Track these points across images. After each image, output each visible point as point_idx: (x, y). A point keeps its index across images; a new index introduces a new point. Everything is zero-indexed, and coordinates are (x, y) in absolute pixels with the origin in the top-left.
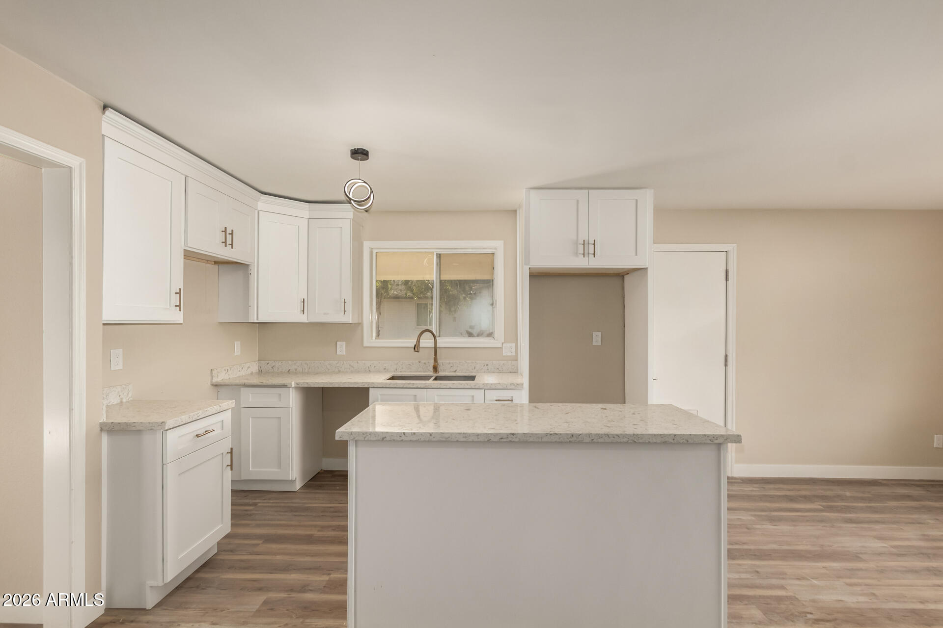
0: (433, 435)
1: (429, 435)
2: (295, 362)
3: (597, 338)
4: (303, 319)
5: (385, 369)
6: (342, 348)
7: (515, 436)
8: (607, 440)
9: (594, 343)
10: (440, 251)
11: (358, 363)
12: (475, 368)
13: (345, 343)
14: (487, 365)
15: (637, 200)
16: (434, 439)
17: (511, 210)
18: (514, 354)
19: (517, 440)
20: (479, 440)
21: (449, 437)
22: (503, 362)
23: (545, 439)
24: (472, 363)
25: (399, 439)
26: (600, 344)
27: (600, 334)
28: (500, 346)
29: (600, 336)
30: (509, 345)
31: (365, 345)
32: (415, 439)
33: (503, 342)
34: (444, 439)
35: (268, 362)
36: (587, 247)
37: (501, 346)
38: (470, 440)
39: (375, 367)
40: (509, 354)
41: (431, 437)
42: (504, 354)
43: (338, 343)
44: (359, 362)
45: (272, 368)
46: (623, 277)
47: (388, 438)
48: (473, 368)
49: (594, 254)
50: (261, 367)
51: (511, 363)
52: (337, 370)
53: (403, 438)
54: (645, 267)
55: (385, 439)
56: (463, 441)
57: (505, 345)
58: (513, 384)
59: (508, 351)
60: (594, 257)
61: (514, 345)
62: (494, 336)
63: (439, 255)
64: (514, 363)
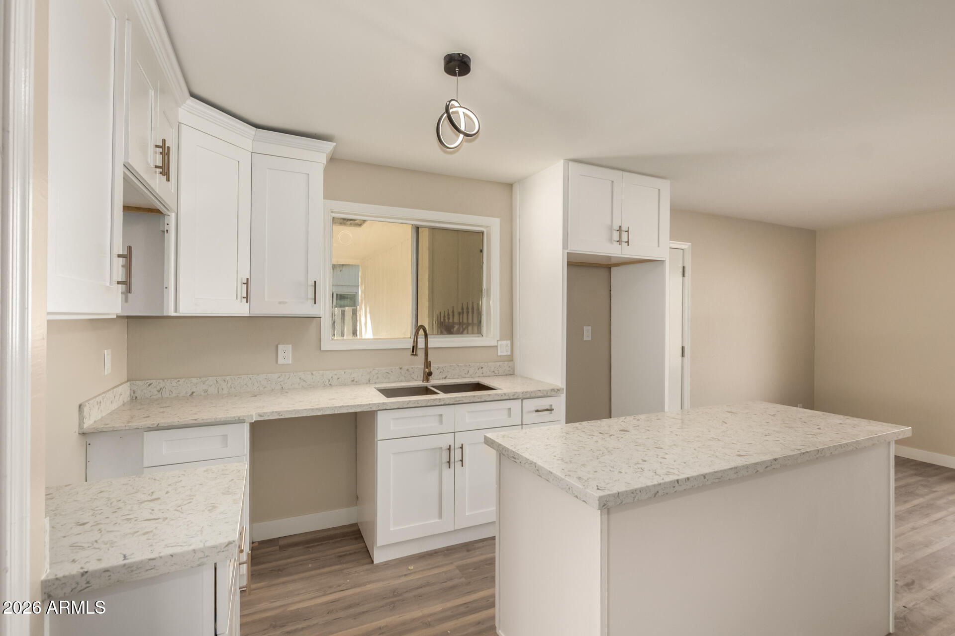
2: (204, 379)
3: (587, 333)
4: (242, 309)
5: (353, 381)
6: (286, 354)
9: (585, 339)
10: (419, 223)
11: (312, 374)
12: (468, 372)
13: (291, 346)
14: (482, 368)
15: (659, 190)
17: (506, 184)
18: (509, 353)
22: (498, 364)
24: (465, 366)
26: (590, 339)
27: (590, 328)
28: (494, 343)
29: (591, 330)
30: (504, 342)
31: (322, 350)
33: (498, 339)
35: (150, 382)
36: (622, 234)
37: (496, 345)
39: (338, 379)
40: (505, 354)
42: (499, 354)
43: (279, 346)
44: (314, 373)
45: (159, 391)
46: (610, 268)
48: (467, 372)
49: (627, 242)
50: (134, 392)
51: (508, 364)
52: (279, 387)
54: (662, 259)
57: (500, 343)
58: (553, 389)
59: (504, 349)
60: (628, 245)
61: (509, 342)
62: (480, 332)
63: (418, 228)
64: (510, 363)
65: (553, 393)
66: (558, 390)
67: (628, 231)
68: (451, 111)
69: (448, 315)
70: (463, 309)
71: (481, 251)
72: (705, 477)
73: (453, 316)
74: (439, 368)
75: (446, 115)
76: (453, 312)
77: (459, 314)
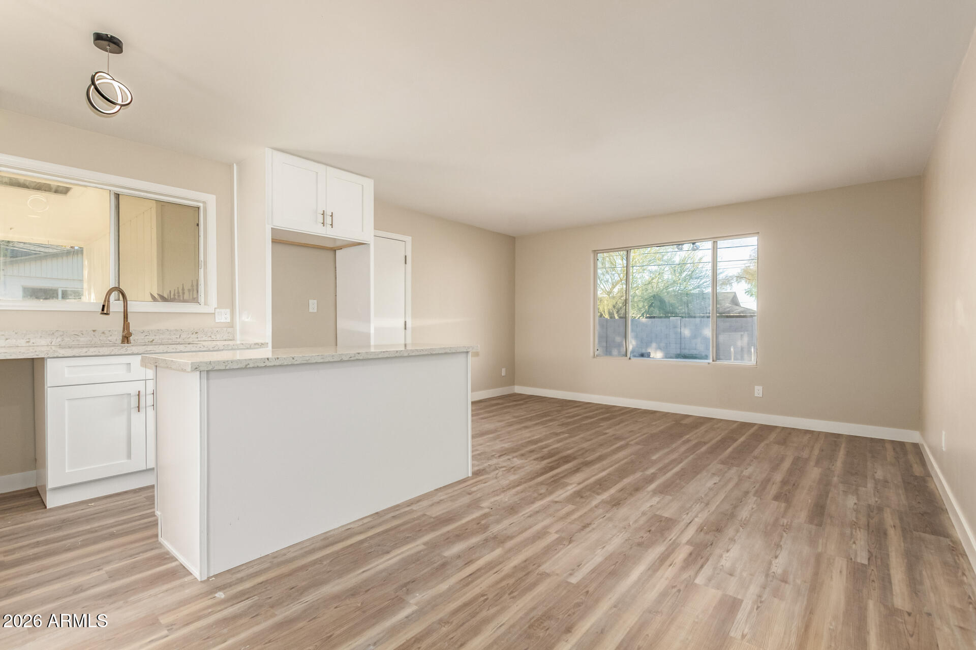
0: (295, 359)
1: (292, 359)
3: (313, 306)
7: (360, 354)
8: (417, 354)
9: (311, 310)
10: (118, 190)
12: (180, 336)
14: (196, 333)
15: (363, 185)
16: (296, 363)
17: (229, 163)
18: (229, 320)
19: (361, 358)
20: (334, 360)
21: (309, 359)
22: (216, 329)
23: (380, 356)
25: (263, 365)
26: (315, 311)
27: (315, 301)
28: (212, 311)
29: (316, 302)
30: (223, 310)
32: (278, 364)
33: (216, 307)
34: (305, 362)
36: (327, 218)
37: (214, 312)
38: (327, 360)
39: (7, 339)
40: (224, 321)
41: (293, 360)
42: (217, 321)
46: (335, 251)
47: (251, 365)
48: (178, 336)
49: (332, 225)
51: (227, 330)
53: (268, 364)
54: (367, 242)
55: (248, 366)
56: (321, 363)
57: (218, 310)
58: (257, 343)
59: (223, 317)
60: (332, 227)
61: (228, 311)
62: (195, 300)
63: (117, 196)
64: (230, 330)
65: (257, 346)
66: (262, 344)
67: (332, 216)
68: (97, 83)
69: (178, 293)
70: (192, 286)
71: (198, 225)
72: (293, 359)
73: (184, 293)
74: (144, 332)
75: (93, 87)
76: (183, 289)
77: (189, 290)
